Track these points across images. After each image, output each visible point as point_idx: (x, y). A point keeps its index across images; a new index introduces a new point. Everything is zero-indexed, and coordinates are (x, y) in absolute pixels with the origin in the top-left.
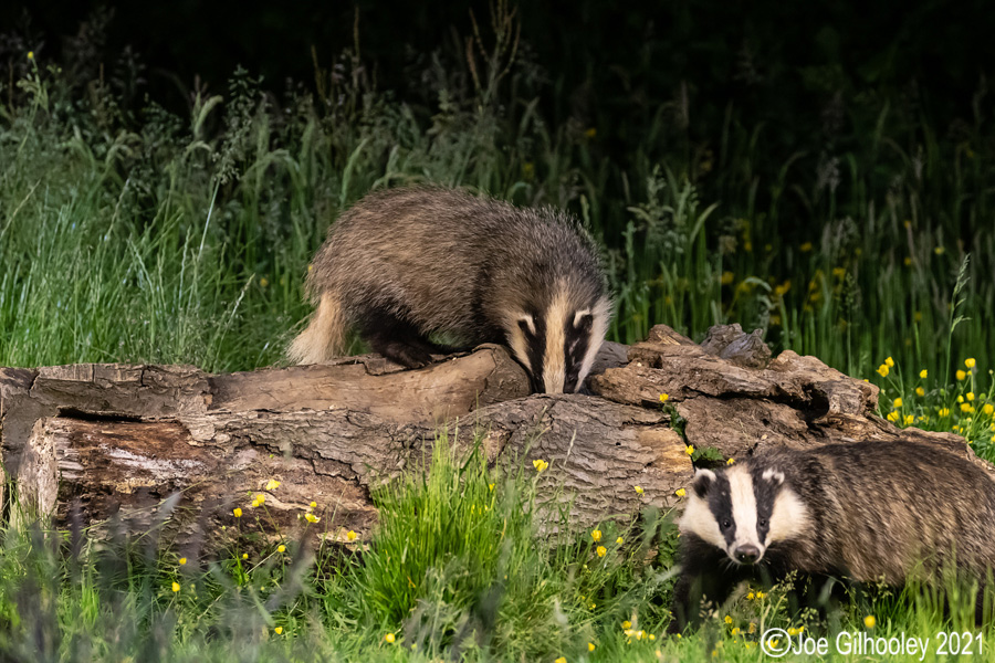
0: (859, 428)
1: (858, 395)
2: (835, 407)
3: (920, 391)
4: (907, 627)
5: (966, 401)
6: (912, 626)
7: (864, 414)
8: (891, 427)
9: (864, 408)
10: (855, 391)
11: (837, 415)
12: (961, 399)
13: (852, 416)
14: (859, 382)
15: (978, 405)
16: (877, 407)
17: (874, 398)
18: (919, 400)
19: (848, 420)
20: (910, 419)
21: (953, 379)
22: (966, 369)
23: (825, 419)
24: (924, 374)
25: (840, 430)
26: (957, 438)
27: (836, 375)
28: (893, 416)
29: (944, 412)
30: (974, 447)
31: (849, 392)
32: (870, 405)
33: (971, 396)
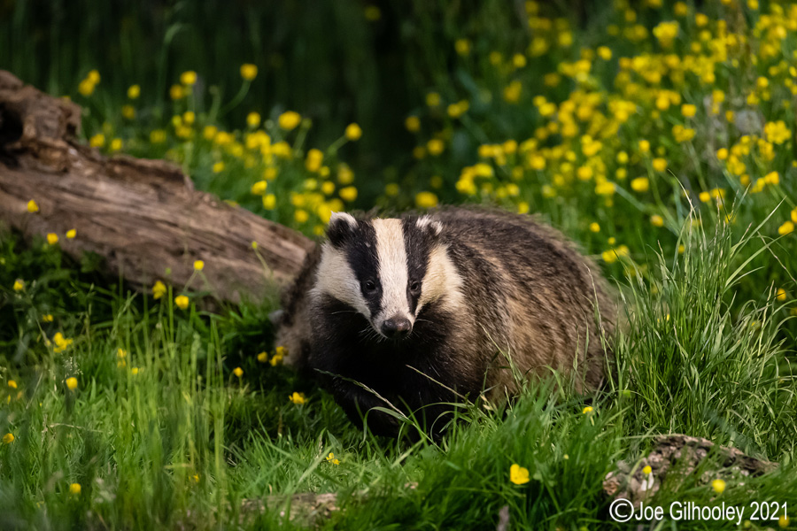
0: (57, 155)
1: (56, 117)
2: (29, 131)
3: (130, 112)
4: (115, 389)
5: (184, 123)
6: (121, 388)
7: (64, 138)
8: (96, 155)
9: (63, 131)
10: (52, 112)
11: (33, 140)
12: (176, 121)
13: (48, 140)
14: (57, 102)
15: (197, 127)
16: (79, 131)
17: (76, 120)
18: (126, 123)
19: (45, 146)
20: (117, 144)
21: (167, 98)
22: (183, 85)
23: (18, 145)
24: (134, 92)
25: (36, 156)
26: (173, 167)
27: (30, 92)
28: (98, 140)
29: (158, 136)
30: (193, 178)
31: (46, 113)
32: (71, 129)
33: (190, 117)
